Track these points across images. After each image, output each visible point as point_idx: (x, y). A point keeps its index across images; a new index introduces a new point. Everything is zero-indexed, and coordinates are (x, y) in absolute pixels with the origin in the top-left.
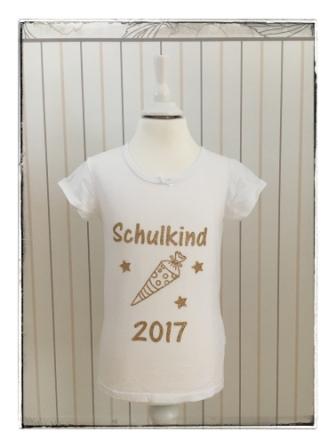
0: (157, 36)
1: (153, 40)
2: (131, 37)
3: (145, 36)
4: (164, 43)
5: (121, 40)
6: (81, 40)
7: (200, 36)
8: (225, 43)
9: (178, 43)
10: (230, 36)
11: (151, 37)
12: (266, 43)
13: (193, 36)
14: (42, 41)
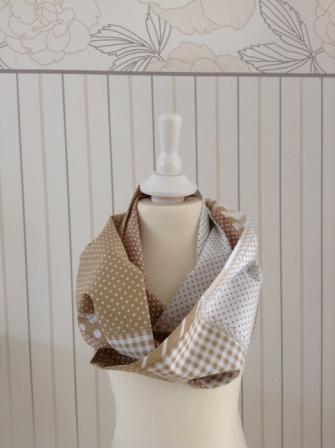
0: (149, 69)
1: (144, 73)
2: (119, 69)
3: (134, 70)
4: (155, 78)
5: (108, 73)
6: (62, 72)
7: (194, 70)
8: (221, 78)
9: (170, 78)
11: (141, 70)
12: (264, 79)
13: (188, 71)
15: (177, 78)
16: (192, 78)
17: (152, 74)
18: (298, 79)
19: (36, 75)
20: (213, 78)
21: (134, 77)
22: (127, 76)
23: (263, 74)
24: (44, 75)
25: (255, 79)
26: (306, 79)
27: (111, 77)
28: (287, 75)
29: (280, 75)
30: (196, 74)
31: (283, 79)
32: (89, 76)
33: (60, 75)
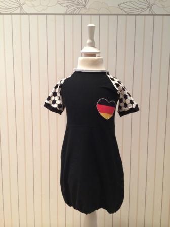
1: (79, 14)
2: (68, 13)
3: (75, 13)
4: (83, 16)
5: (64, 14)
7: (99, 13)
8: (110, 16)
9: (89, 16)
10: (112, 13)
12: (129, 16)
13: (96, 13)
14: (29, 14)
15: (92, 16)
16: (98, 16)
17: (82, 14)
18: (143, 16)
19: (36, 16)
20: (107, 16)
21: (75, 16)
22: (72, 16)
23: (128, 14)
24: (39, 16)
25: (125, 16)
26: (147, 16)
27: (65, 16)
28: (138, 15)
30: (100, 15)
31: (137, 16)
32: (57, 16)
33: (45, 16)
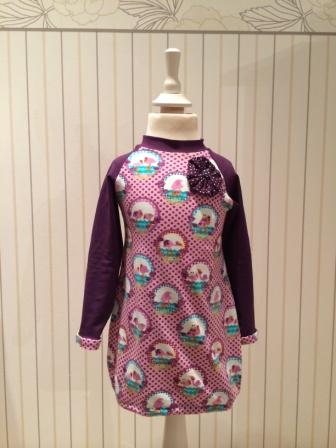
0: (165, 28)
1: (161, 31)
2: (141, 28)
3: (154, 28)
4: (171, 35)
5: (132, 31)
6: (97, 31)
7: (202, 29)
8: (225, 36)
9: (183, 35)
10: (230, 29)
11: (159, 28)
12: (261, 37)
13: (196, 29)
14: (61, 30)
15: (189, 35)
16: (201, 35)
17: (168, 32)
18: (289, 37)
20: (218, 35)
21: (153, 35)
22: (147, 35)
23: (260, 32)
24: (82, 34)
25: (254, 36)
26: (296, 37)
27: (135, 35)
28: (281, 33)
29: (275, 33)
30: (204, 32)
31: (278, 36)
32: (117, 34)
33: (94, 34)
